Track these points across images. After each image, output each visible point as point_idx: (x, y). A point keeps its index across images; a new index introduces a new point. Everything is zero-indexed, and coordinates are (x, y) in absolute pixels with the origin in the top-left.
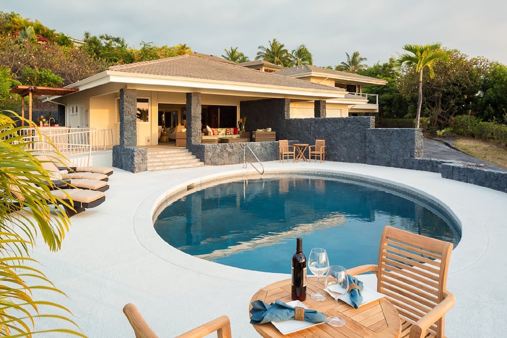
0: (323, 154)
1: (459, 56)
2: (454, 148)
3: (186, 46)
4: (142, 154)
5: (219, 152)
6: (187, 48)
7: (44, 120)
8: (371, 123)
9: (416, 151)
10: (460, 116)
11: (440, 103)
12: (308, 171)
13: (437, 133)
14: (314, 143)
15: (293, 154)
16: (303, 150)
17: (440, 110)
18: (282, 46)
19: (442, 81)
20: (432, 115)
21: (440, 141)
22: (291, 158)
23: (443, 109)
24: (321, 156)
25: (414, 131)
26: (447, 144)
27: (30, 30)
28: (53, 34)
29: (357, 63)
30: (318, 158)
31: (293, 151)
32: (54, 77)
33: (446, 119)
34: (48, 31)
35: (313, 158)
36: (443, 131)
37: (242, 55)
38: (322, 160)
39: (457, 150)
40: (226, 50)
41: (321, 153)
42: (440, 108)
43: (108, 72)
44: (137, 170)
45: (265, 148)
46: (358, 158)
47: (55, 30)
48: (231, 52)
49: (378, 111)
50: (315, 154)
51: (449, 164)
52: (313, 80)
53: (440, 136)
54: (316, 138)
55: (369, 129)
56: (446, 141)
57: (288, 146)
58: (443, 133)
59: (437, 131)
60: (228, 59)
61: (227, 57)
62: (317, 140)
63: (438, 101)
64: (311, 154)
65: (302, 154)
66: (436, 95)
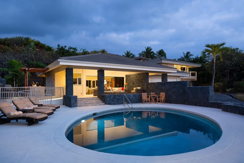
0: (164, 100)
1: (239, 51)
2: (235, 98)
3: (105, 50)
4: (75, 99)
5: (112, 98)
6: (106, 51)
7: (34, 84)
8: (187, 84)
9: (210, 98)
10: (239, 82)
11: (228, 75)
12: (155, 108)
13: (226, 90)
14: (160, 95)
15: (149, 100)
16: (154, 98)
17: (228, 79)
18: (151, 49)
19: (229, 64)
20: (224, 81)
21: (227, 94)
22: (148, 102)
23: (230, 78)
24: (163, 100)
25: (209, 87)
26: (231, 96)
27: (32, 44)
28: (44, 46)
29: (188, 57)
30: (162, 102)
31: (149, 98)
32: (42, 65)
33: (232, 83)
34: (42, 44)
35: (159, 102)
36: (230, 89)
37: (132, 54)
38: (164, 102)
39: (236, 99)
40: (124, 52)
41: (163, 99)
42: (228, 78)
43: (59, 60)
44: (72, 106)
45: (135, 97)
46: (181, 102)
47: (45, 44)
48: (127, 53)
49: (196, 80)
50: (160, 100)
51: (226, 104)
52: (163, 65)
53: (228, 92)
54: (161, 92)
55: (186, 87)
56: (231, 94)
57: (147, 96)
58: (230, 91)
59: (227, 89)
60: (125, 56)
61: (125, 55)
62: (161, 93)
63: (227, 74)
64: (158, 100)
65: (154, 100)
66: (226, 71)
